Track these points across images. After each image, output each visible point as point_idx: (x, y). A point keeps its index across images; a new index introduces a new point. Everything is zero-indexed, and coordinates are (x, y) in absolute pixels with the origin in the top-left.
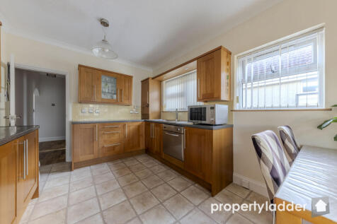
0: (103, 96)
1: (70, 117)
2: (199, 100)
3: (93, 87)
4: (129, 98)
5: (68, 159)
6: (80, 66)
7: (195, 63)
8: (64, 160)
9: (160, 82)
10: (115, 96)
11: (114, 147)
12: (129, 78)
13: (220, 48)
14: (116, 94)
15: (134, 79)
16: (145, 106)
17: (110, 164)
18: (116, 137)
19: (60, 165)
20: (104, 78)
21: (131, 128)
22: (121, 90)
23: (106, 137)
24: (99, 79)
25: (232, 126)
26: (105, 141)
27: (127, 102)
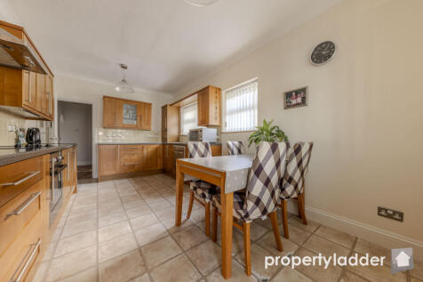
0: (125, 122)
1: (96, 141)
2: (199, 125)
3: (115, 114)
4: (149, 123)
5: (95, 175)
6: (104, 97)
7: (196, 95)
8: (91, 177)
9: (179, 108)
10: (135, 122)
11: (133, 166)
12: (148, 106)
13: (208, 87)
14: (136, 119)
15: (153, 106)
16: (164, 130)
17: (131, 179)
18: (135, 157)
19: (88, 180)
20: (125, 106)
21: (150, 149)
22: (141, 116)
23: (126, 157)
24: (121, 107)
25: (221, 145)
26: (126, 160)
27: (147, 127)
